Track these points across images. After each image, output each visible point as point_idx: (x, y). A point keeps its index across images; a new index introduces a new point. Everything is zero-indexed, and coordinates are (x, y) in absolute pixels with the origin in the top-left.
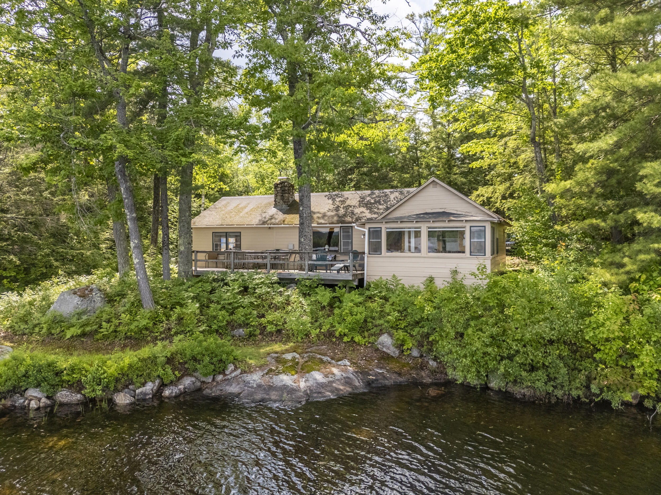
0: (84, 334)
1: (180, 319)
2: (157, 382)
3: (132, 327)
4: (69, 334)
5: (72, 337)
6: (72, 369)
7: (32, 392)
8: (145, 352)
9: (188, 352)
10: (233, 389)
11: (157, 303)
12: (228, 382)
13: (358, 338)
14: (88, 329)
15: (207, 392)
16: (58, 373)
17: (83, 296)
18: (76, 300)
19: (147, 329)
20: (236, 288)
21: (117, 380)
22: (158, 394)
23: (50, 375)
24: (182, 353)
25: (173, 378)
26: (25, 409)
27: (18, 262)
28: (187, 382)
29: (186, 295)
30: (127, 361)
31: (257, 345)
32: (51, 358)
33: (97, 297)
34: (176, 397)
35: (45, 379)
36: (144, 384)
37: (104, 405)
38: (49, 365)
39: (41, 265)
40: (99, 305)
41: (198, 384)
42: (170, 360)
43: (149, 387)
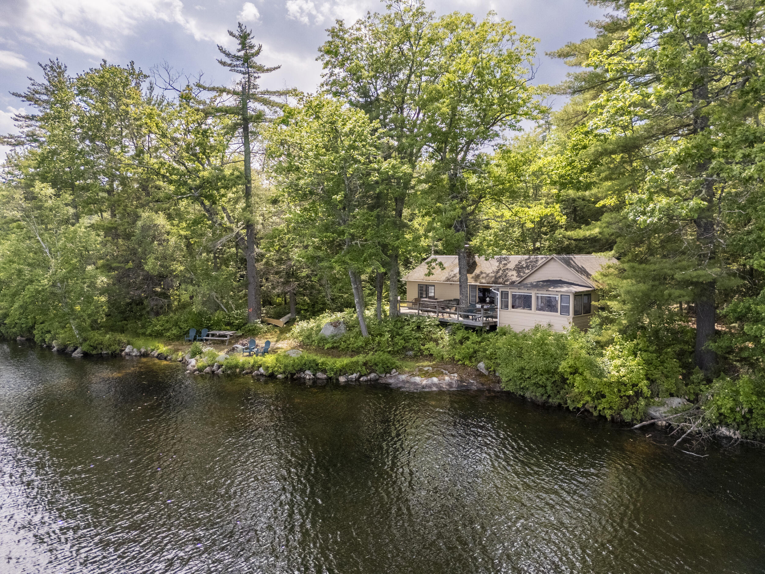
0: (333, 348)
1: (379, 343)
2: (358, 374)
3: (355, 345)
4: (326, 347)
5: (328, 348)
6: (323, 363)
7: (308, 372)
8: (355, 359)
9: (373, 360)
10: (391, 381)
11: (370, 333)
12: (391, 377)
13: (467, 362)
14: (335, 345)
15: (380, 381)
16: (317, 365)
17: (335, 326)
18: (332, 328)
19: (362, 347)
20: (414, 326)
21: (341, 371)
22: (357, 380)
23: (314, 365)
24: (370, 361)
25: (366, 372)
26: (304, 378)
27: (309, 301)
28: (373, 375)
29: (386, 329)
30: (345, 362)
31: (417, 361)
32: (315, 357)
33: (342, 327)
34: (365, 381)
35: (312, 367)
36: (352, 374)
37: (334, 381)
38: (314, 360)
39: (320, 303)
40: (343, 331)
41: (377, 377)
42: (365, 364)
43: (354, 376)
